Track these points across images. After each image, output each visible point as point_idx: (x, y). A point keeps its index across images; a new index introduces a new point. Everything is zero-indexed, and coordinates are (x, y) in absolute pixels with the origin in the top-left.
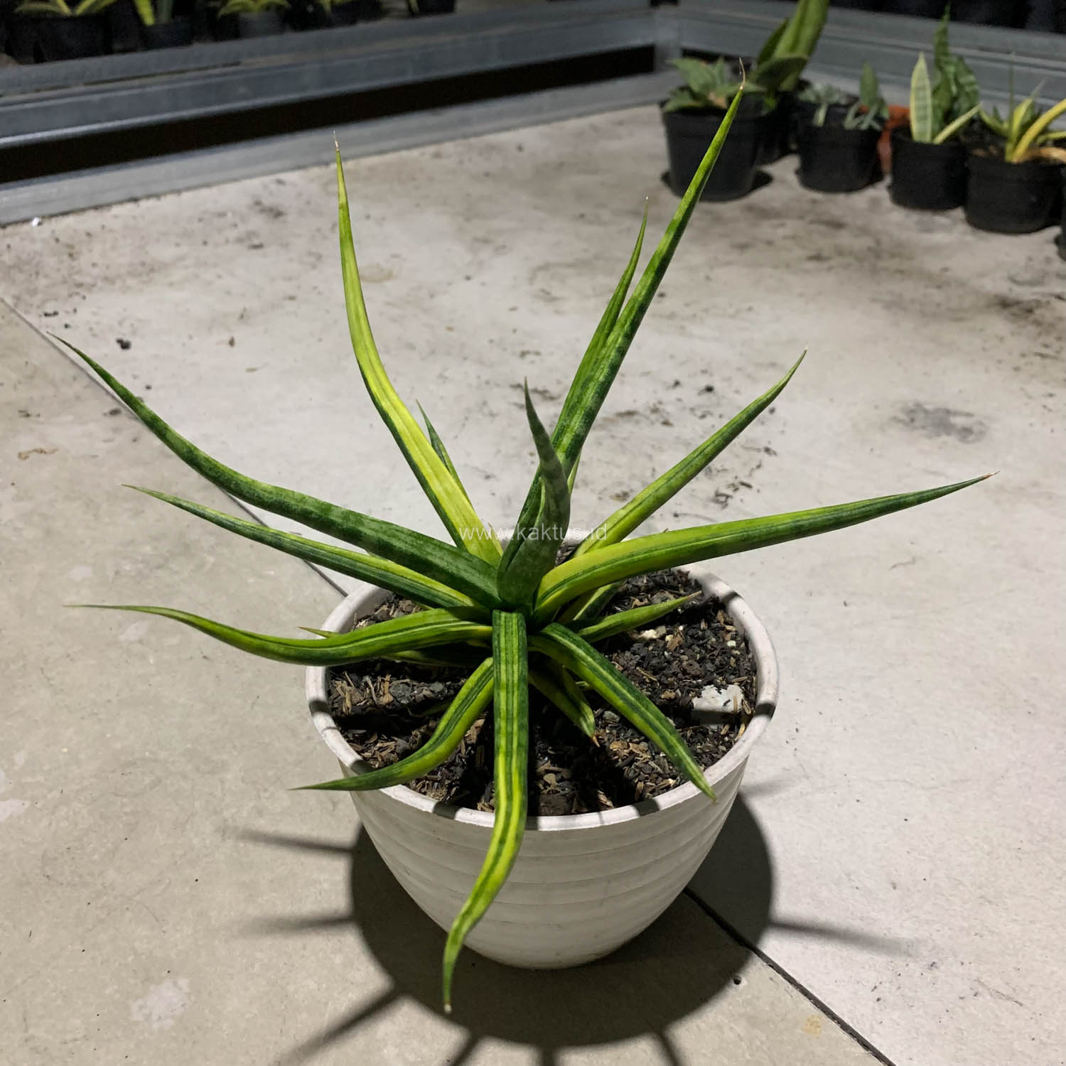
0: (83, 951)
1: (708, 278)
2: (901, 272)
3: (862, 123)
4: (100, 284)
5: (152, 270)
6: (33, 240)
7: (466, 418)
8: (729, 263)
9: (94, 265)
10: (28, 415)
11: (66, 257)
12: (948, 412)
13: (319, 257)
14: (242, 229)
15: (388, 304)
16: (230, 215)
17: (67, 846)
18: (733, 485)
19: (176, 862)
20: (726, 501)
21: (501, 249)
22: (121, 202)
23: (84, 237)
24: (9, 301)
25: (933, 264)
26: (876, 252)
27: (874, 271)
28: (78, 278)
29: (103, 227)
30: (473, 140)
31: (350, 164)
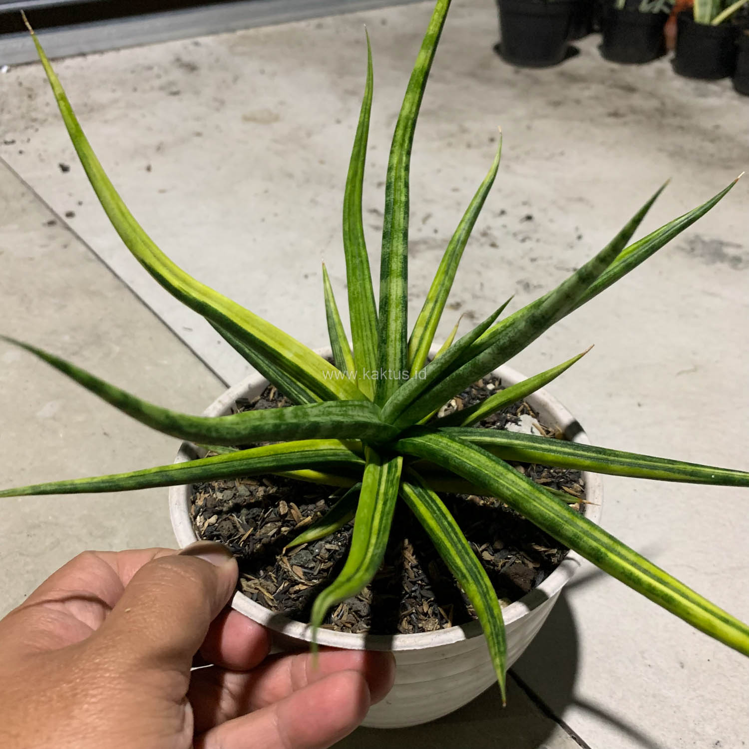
2: (682, 128)
3: (654, 7)
4: (50, 119)
5: (92, 110)
6: (2, 84)
7: (332, 237)
8: (545, 117)
9: (46, 105)
11: (25, 98)
12: (722, 243)
13: (222, 103)
14: (164, 80)
15: (276, 141)
16: (156, 70)
22: (72, 56)
23: (42, 83)
25: (707, 123)
26: (662, 112)
27: (660, 127)
28: (34, 115)
30: (349, 16)
31: (252, 32)
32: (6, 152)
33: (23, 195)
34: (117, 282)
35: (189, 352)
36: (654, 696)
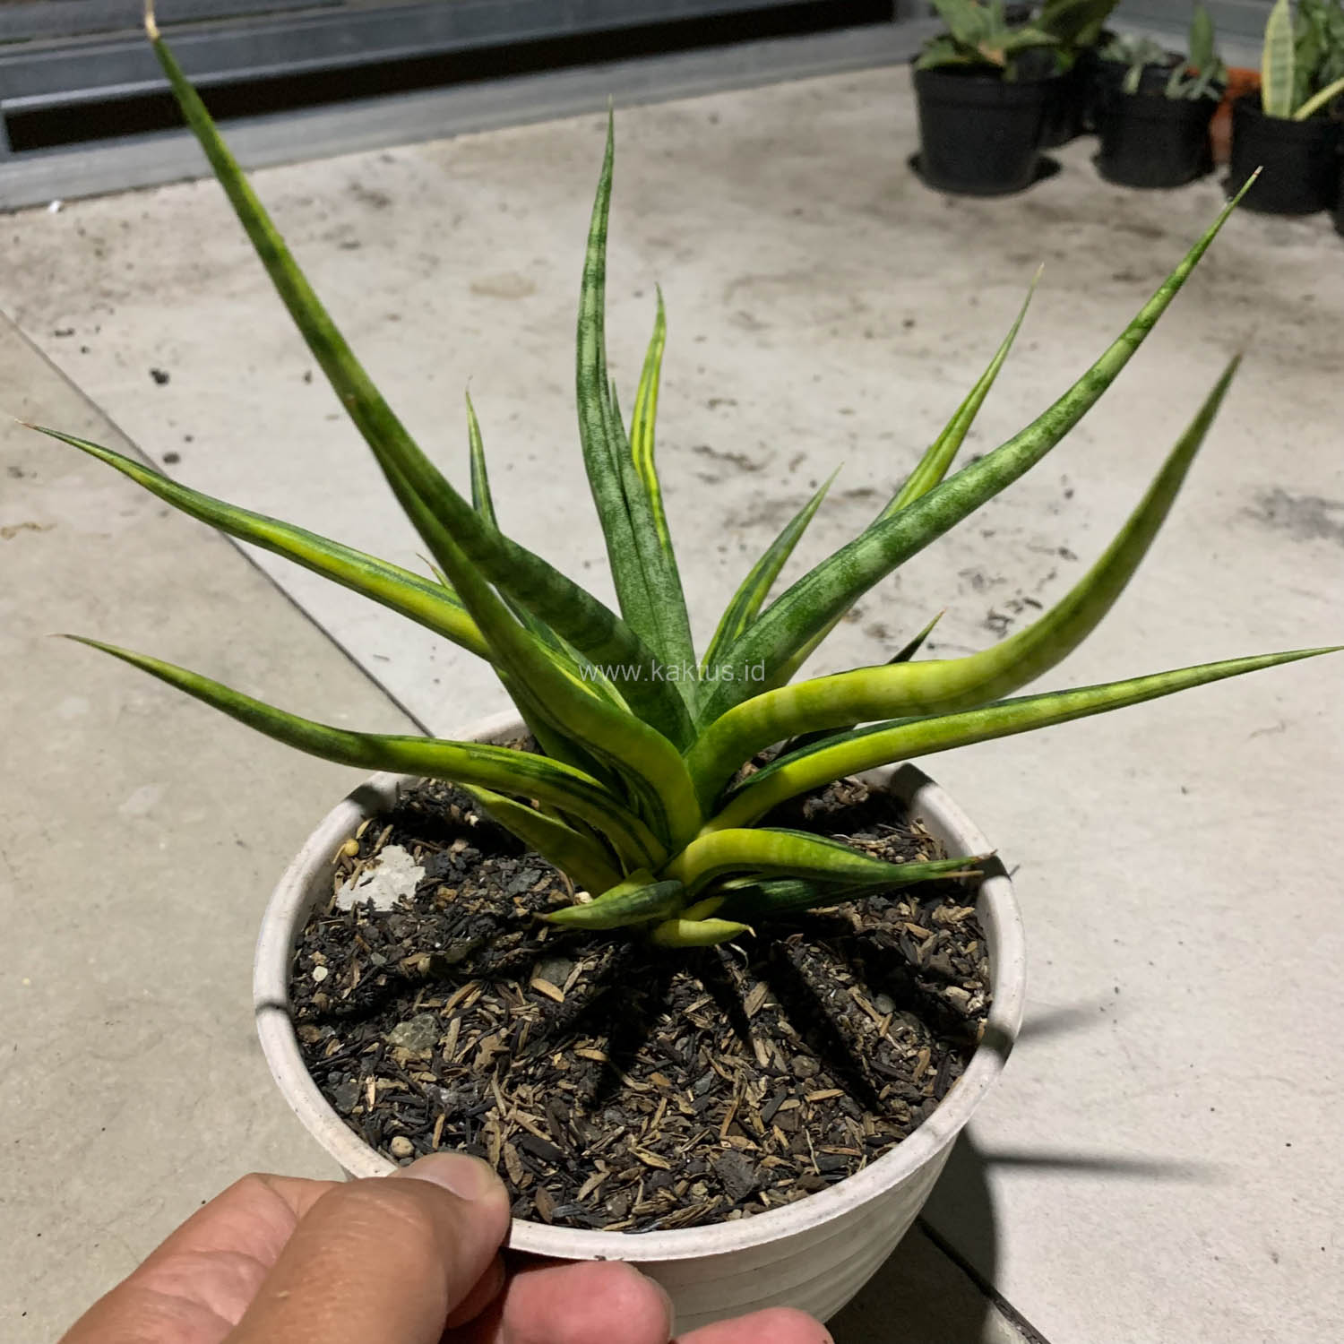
0: (24, 1314)
1: (974, 302)
2: (1245, 300)
3: (1191, 90)
4: (135, 293)
5: (207, 275)
6: (50, 232)
8: (1004, 282)
9: (130, 267)
10: (20, 475)
11: (91, 256)
12: (1323, 504)
13: (435, 261)
14: (332, 223)
15: (528, 329)
16: (317, 203)
17: (16, 1137)
18: (1014, 603)
19: (175, 1171)
20: (1004, 627)
21: (684, 256)
22: (172, 183)
23: (119, 229)
24: (11, 314)
25: (1291, 291)
26: (1210, 272)
27: (1207, 298)
28: (106, 285)
29: (146, 216)
30: (651, 108)
31: (483, 137)
32: (58, 350)
33: (89, 424)
34: (256, 576)
35: (385, 698)
36: (1226, 1313)
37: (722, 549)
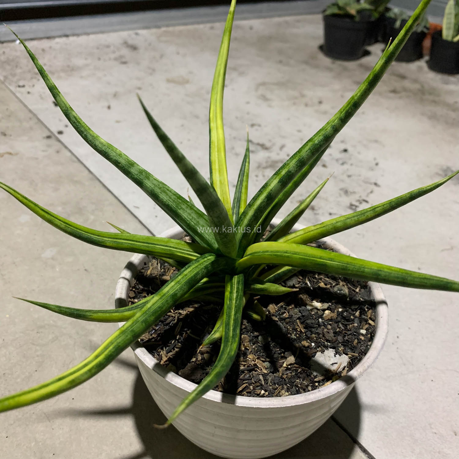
0: (7, 437)
1: (342, 96)
2: (435, 102)
3: (418, 29)
5: (73, 70)
6: (16, 51)
8: (352, 90)
10: (5, 135)
13: (154, 70)
14: (117, 54)
15: (187, 95)
16: (112, 48)
17: (4, 372)
18: (359, 201)
20: (356, 209)
21: (242, 74)
22: (60, 36)
23: (41, 52)
24: (2, 79)
25: (450, 100)
26: (422, 91)
27: (422, 100)
29: (50, 47)
31: (171, 29)
32: (19, 92)
33: (31, 119)
34: (91, 176)
35: (137, 221)
36: (439, 453)
37: (257, 176)
